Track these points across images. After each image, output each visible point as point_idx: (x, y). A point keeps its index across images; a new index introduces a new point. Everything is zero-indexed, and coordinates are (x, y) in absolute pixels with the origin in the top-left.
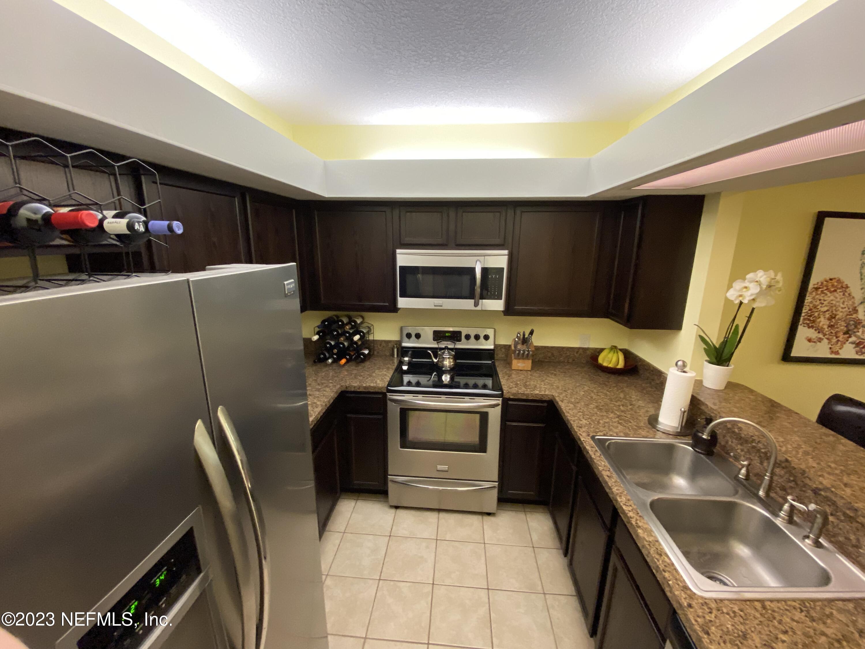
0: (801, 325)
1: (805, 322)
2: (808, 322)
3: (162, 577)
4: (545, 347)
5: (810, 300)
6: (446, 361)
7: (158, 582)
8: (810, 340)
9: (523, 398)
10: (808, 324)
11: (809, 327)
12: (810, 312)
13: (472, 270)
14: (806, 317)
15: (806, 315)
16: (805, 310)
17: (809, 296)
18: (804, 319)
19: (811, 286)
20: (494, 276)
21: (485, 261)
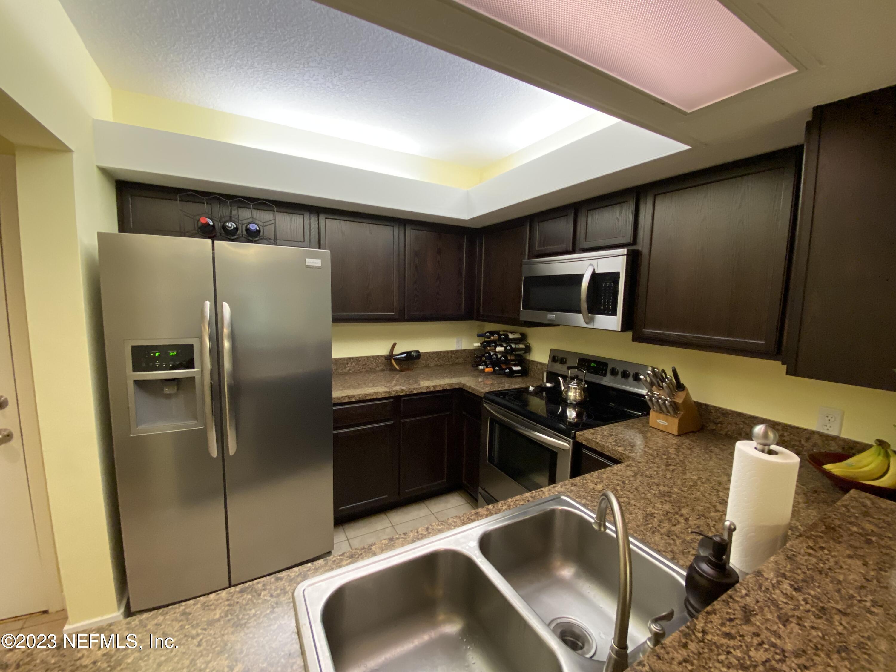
3: (174, 354)
4: (739, 415)
6: (571, 392)
7: (171, 354)
9: (597, 449)
13: (579, 278)
20: (608, 284)
21: (598, 266)
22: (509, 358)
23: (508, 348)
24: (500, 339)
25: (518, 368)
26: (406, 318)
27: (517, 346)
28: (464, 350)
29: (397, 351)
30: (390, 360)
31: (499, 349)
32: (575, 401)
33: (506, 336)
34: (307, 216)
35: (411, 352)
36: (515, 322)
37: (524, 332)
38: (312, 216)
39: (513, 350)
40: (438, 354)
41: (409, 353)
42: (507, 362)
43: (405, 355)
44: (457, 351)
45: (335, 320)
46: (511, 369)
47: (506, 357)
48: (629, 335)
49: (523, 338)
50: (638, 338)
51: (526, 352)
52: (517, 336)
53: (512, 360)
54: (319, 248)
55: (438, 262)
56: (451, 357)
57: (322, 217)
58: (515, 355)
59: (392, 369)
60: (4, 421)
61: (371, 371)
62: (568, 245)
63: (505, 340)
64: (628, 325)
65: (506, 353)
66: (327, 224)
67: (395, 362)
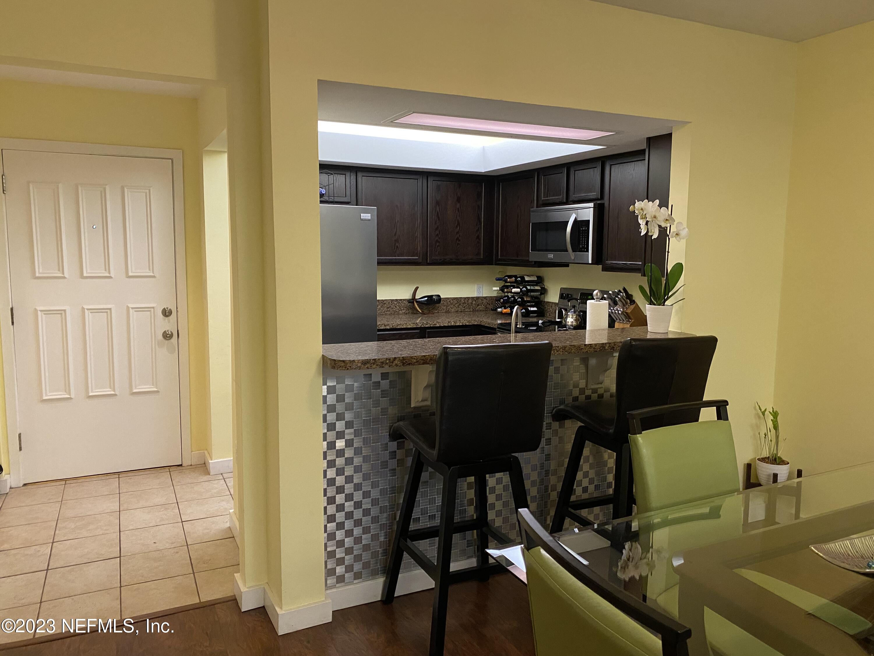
6: (569, 318)
13: (566, 224)
20: (584, 228)
21: (577, 214)
22: (525, 299)
23: (525, 289)
24: (516, 281)
25: (534, 309)
26: (428, 262)
27: (532, 288)
28: (485, 298)
29: (419, 295)
30: (413, 302)
31: (514, 290)
32: (572, 326)
33: (522, 278)
34: (348, 174)
35: (432, 296)
36: (526, 264)
37: (540, 274)
38: (352, 174)
39: (529, 291)
40: (458, 300)
41: (430, 297)
42: (524, 303)
43: (426, 298)
44: (478, 298)
46: (527, 310)
47: (522, 299)
48: (599, 267)
49: (540, 280)
50: (606, 269)
51: (541, 294)
52: (534, 278)
53: (529, 302)
54: (357, 204)
55: (458, 209)
56: (472, 303)
57: (360, 175)
58: (532, 297)
59: (414, 311)
60: (167, 325)
61: (395, 314)
62: (563, 197)
63: (521, 282)
64: (598, 259)
65: (522, 294)
66: (364, 181)
67: (418, 305)
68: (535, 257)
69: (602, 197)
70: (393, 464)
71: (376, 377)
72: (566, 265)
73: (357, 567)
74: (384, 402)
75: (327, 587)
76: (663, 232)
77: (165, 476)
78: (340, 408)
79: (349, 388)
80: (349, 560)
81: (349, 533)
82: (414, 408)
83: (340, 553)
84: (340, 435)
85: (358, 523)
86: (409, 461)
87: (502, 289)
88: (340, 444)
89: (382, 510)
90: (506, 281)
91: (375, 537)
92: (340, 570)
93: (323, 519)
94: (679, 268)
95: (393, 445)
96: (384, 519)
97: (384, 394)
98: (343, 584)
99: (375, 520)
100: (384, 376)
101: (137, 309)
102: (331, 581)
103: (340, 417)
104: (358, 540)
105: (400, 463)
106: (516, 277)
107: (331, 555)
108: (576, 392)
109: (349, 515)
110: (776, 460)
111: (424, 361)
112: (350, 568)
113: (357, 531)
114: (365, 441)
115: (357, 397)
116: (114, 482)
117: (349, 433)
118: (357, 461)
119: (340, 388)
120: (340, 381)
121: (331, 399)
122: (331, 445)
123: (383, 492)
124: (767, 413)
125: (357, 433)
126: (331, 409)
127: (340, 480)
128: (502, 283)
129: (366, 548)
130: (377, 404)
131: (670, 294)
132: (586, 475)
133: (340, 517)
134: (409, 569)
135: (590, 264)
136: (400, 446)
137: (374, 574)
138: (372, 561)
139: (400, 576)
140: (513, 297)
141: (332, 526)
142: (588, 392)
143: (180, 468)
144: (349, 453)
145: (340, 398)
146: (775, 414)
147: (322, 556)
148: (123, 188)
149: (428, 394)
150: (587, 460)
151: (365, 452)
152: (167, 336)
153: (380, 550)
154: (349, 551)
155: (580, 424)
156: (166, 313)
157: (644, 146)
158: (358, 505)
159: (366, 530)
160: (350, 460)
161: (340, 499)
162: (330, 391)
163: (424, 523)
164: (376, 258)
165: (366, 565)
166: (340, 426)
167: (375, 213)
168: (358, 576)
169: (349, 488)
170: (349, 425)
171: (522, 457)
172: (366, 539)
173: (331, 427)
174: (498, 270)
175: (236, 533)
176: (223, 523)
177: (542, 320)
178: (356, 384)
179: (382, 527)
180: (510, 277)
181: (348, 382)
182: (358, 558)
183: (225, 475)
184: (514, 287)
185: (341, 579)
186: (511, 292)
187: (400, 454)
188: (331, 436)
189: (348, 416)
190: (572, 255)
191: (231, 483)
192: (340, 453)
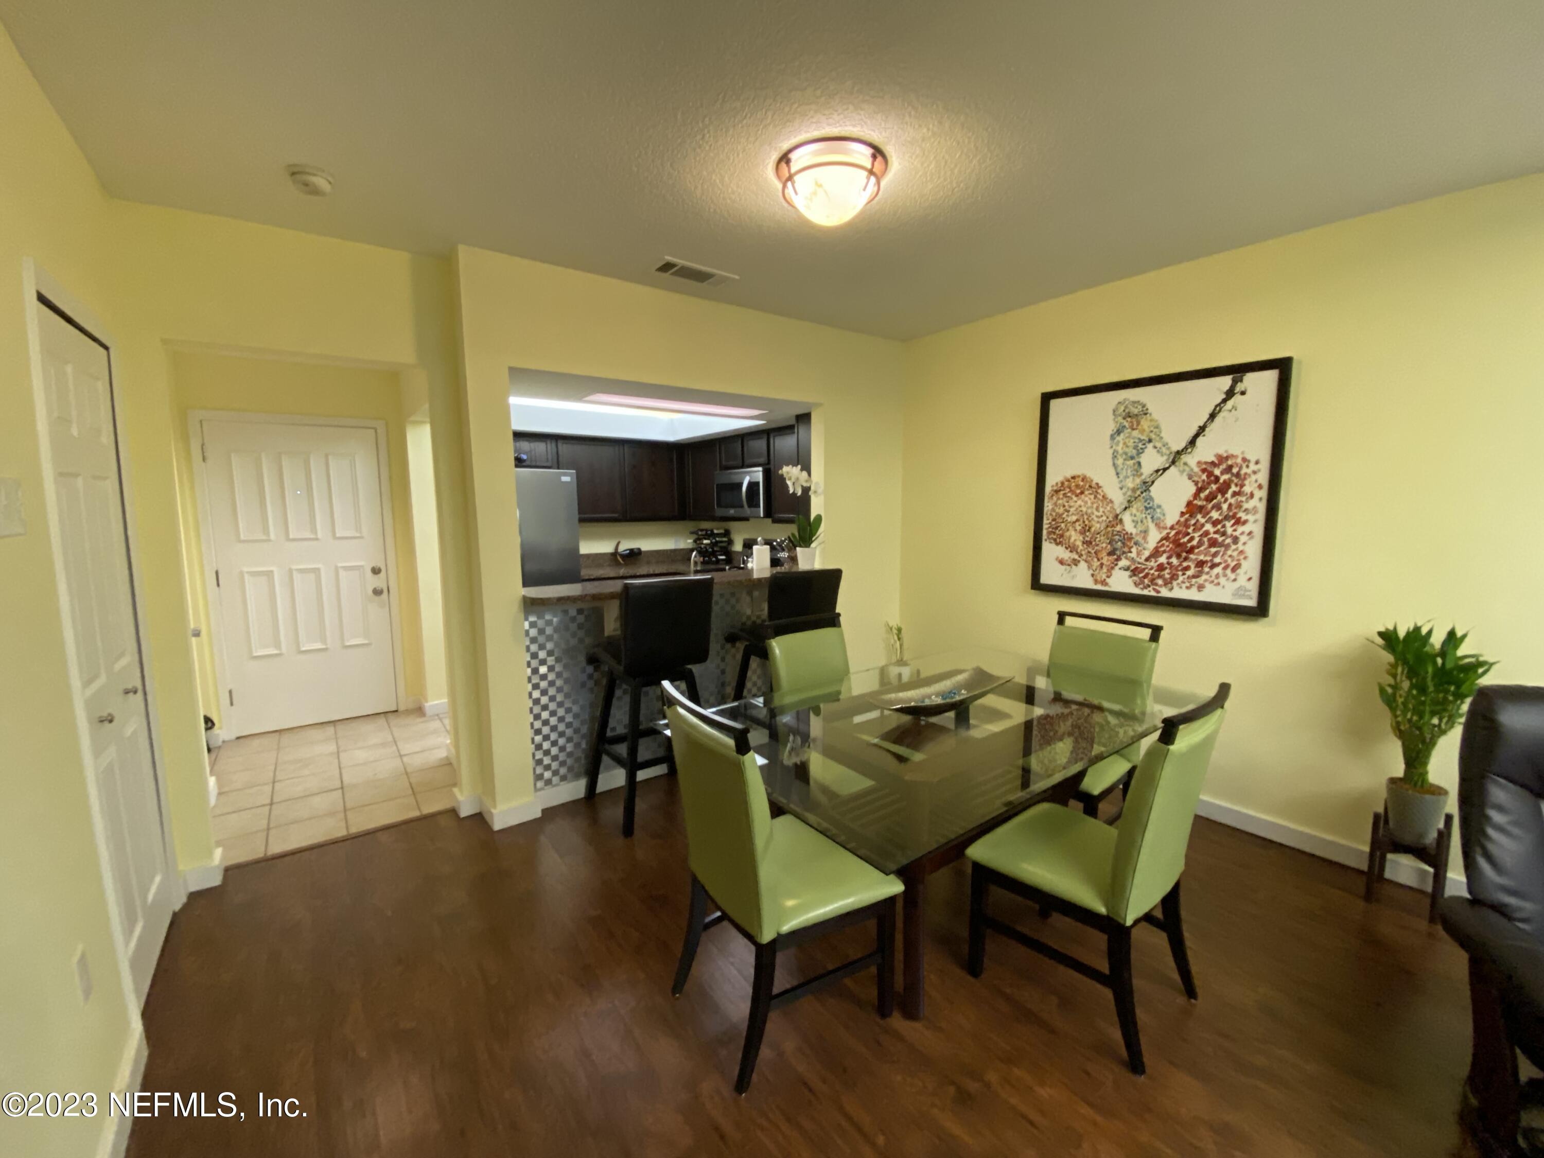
0: (1046, 540)
1: (1050, 537)
2: (1055, 537)
5: (1050, 507)
8: (1061, 562)
10: (1055, 540)
11: (1057, 544)
12: (1054, 523)
14: (1050, 530)
15: (1049, 527)
16: (1046, 522)
17: (1048, 502)
18: (1049, 533)
19: (1048, 489)
20: (756, 488)
21: (751, 477)
22: (715, 549)
23: (714, 541)
24: (706, 534)
25: (723, 557)
26: (628, 518)
27: (721, 539)
28: (681, 549)
29: (621, 548)
30: (616, 556)
31: (705, 542)
33: (712, 531)
34: (549, 442)
36: (713, 519)
37: (726, 528)
38: (552, 442)
39: (717, 542)
40: (657, 552)
41: (632, 550)
42: (714, 554)
43: (628, 552)
44: (675, 550)
45: (581, 520)
46: (716, 558)
47: (712, 548)
48: (770, 520)
49: (727, 533)
50: (776, 521)
52: (722, 531)
53: (719, 551)
54: (558, 468)
55: (653, 472)
56: (669, 555)
57: (560, 442)
58: (721, 547)
59: (617, 564)
60: (378, 582)
61: (600, 566)
62: (739, 462)
63: (710, 535)
64: (768, 514)
65: (713, 545)
66: (564, 448)
67: (621, 557)
68: (719, 512)
69: (769, 462)
70: (590, 684)
71: (573, 612)
72: (746, 519)
73: (563, 771)
74: (581, 634)
75: (536, 790)
76: (806, 490)
77: (382, 721)
78: (541, 639)
79: (549, 623)
80: (555, 765)
81: (554, 743)
82: (609, 637)
83: (547, 760)
84: (543, 662)
85: (562, 734)
86: (604, 681)
87: (695, 541)
88: (543, 670)
89: (583, 723)
90: (697, 534)
91: (577, 745)
92: (547, 775)
93: (530, 733)
94: (819, 518)
95: (590, 669)
96: (584, 730)
97: (580, 627)
98: (550, 786)
99: (576, 731)
100: (580, 611)
101: (346, 568)
102: (540, 784)
103: (542, 647)
104: (562, 749)
105: (597, 683)
106: (707, 530)
107: (539, 762)
108: (744, 619)
109: (554, 728)
110: (901, 662)
111: (612, 596)
112: (555, 773)
113: (561, 741)
114: (566, 667)
115: (556, 630)
116: (330, 730)
117: (551, 661)
118: (559, 683)
119: (541, 623)
120: (540, 617)
121: (533, 632)
122: (535, 671)
123: (582, 708)
124: (893, 629)
125: (558, 660)
126: (533, 640)
127: (544, 700)
128: (695, 536)
129: (570, 755)
130: (574, 635)
131: (813, 539)
132: (755, 684)
133: (546, 730)
134: (608, 769)
135: (761, 518)
136: (596, 669)
137: (577, 777)
138: (576, 765)
139: (600, 776)
140: (706, 548)
141: (538, 739)
142: (754, 618)
143: (396, 713)
144: (551, 677)
145: (541, 631)
146: (899, 630)
147: (531, 763)
148: (327, 456)
149: (618, 625)
150: (754, 672)
151: (565, 675)
152: (377, 592)
153: (583, 756)
154: (555, 758)
155: (747, 643)
156: (376, 571)
157: (793, 422)
158: (561, 719)
159: (569, 740)
160: (551, 684)
161: (545, 715)
162: (533, 625)
163: (621, 730)
164: (577, 516)
165: (570, 769)
166: (542, 655)
167: (575, 477)
168: (563, 778)
169: (552, 706)
170: (550, 653)
171: (696, 669)
172: (570, 747)
173: (534, 656)
174: (691, 525)
175: (454, 762)
176: (442, 754)
177: (728, 566)
178: (555, 620)
179: (583, 737)
180: (702, 530)
181: (548, 617)
182: (563, 764)
183: (441, 716)
184: (706, 539)
185: (548, 782)
186: (703, 544)
187: (596, 675)
188: (534, 663)
189: (549, 646)
190: (747, 511)
191: (447, 722)
192: (544, 677)
